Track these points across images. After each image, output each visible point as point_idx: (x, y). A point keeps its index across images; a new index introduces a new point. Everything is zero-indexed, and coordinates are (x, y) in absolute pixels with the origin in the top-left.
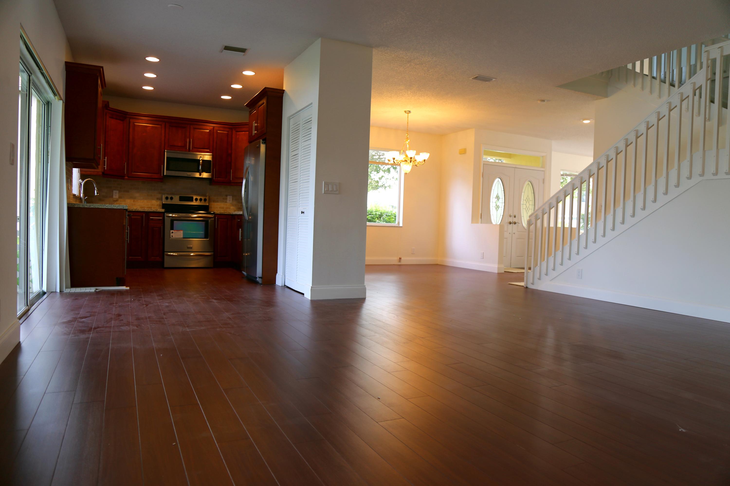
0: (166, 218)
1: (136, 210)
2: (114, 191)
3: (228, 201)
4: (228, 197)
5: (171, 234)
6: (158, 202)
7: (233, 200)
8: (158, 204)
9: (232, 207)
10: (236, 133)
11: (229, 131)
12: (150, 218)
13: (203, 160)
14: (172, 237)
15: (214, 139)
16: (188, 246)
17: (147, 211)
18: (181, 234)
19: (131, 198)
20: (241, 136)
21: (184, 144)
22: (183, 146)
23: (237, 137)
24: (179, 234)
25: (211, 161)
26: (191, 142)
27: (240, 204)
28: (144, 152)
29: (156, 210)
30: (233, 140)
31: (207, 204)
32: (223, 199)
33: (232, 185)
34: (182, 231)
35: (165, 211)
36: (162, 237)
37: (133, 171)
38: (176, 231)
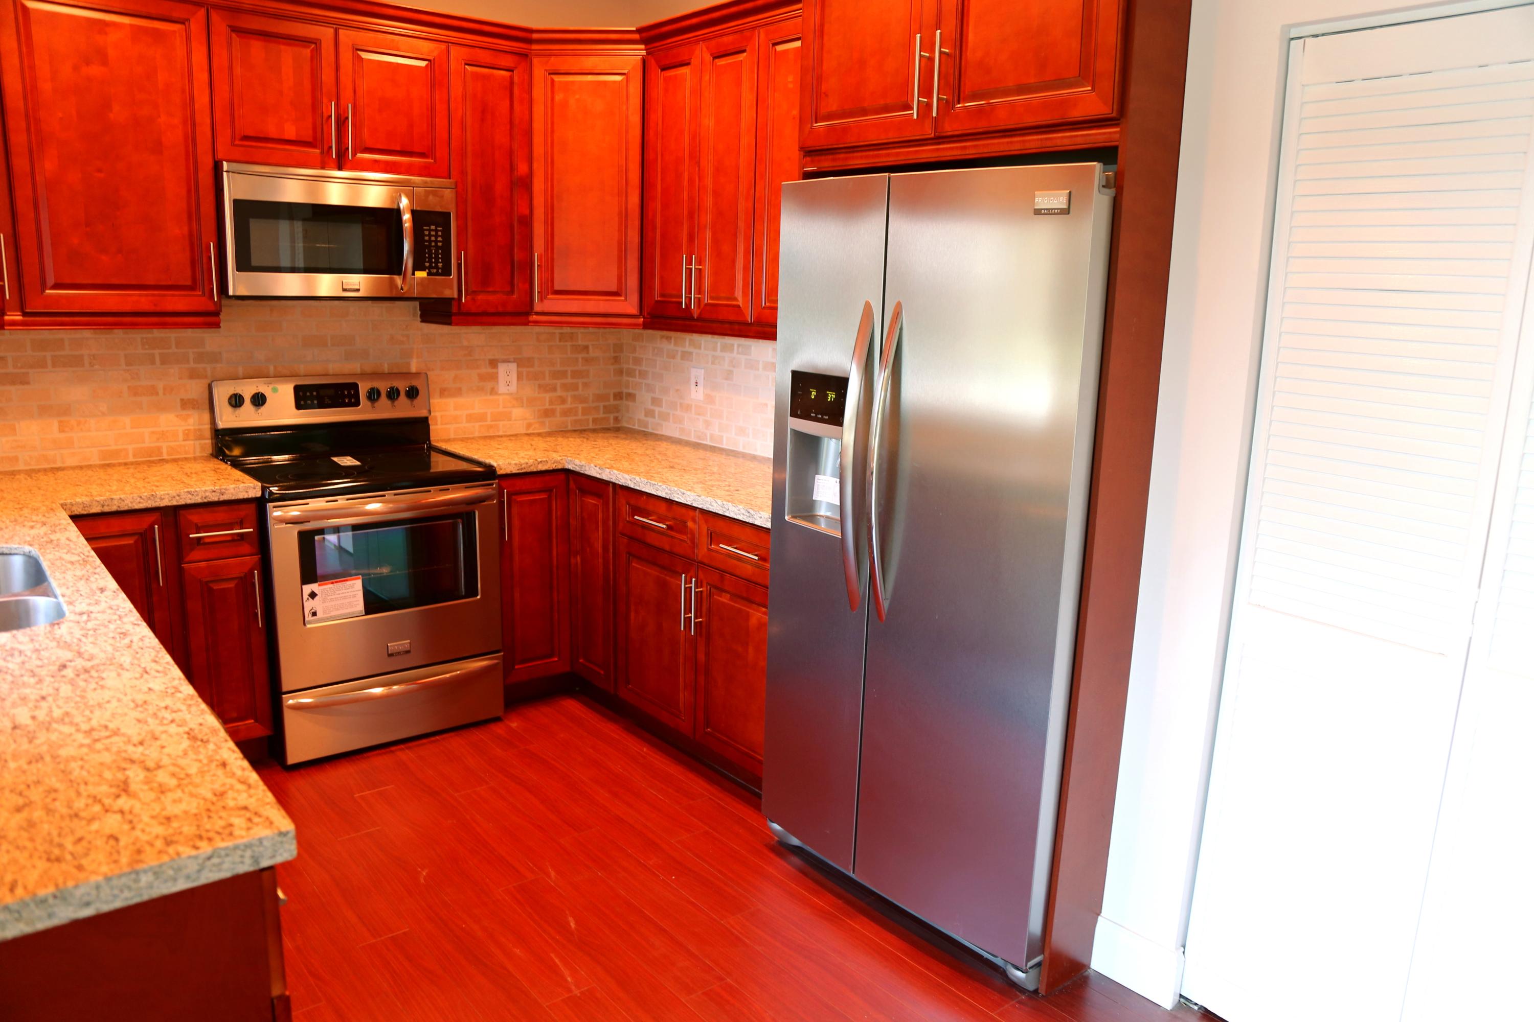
0: (275, 530)
1: (106, 509)
3: (502, 388)
4: (502, 369)
5: (309, 605)
6: (191, 421)
7: (519, 377)
8: (192, 428)
9: (517, 412)
10: (553, 81)
11: (516, 68)
12: (191, 536)
13: (414, 213)
14: (315, 618)
15: (452, 105)
16: (389, 648)
17: (169, 504)
18: (354, 596)
19: (45, 411)
20: (577, 97)
21: (311, 132)
22: (310, 139)
23: (559, 97)
24: (345, 598)
25: (450, 214)
26: (347, 118)
27: (547, 396)
28: (100, 170)
29: (218, 495)
30: (539, 111)
31: (423, 413)
32: (482, 378)
33: (536, 323)
34: (359, 578)
35: (264, 489)
36: (260, 626)
37: (51, 281)
38: (331, 586)
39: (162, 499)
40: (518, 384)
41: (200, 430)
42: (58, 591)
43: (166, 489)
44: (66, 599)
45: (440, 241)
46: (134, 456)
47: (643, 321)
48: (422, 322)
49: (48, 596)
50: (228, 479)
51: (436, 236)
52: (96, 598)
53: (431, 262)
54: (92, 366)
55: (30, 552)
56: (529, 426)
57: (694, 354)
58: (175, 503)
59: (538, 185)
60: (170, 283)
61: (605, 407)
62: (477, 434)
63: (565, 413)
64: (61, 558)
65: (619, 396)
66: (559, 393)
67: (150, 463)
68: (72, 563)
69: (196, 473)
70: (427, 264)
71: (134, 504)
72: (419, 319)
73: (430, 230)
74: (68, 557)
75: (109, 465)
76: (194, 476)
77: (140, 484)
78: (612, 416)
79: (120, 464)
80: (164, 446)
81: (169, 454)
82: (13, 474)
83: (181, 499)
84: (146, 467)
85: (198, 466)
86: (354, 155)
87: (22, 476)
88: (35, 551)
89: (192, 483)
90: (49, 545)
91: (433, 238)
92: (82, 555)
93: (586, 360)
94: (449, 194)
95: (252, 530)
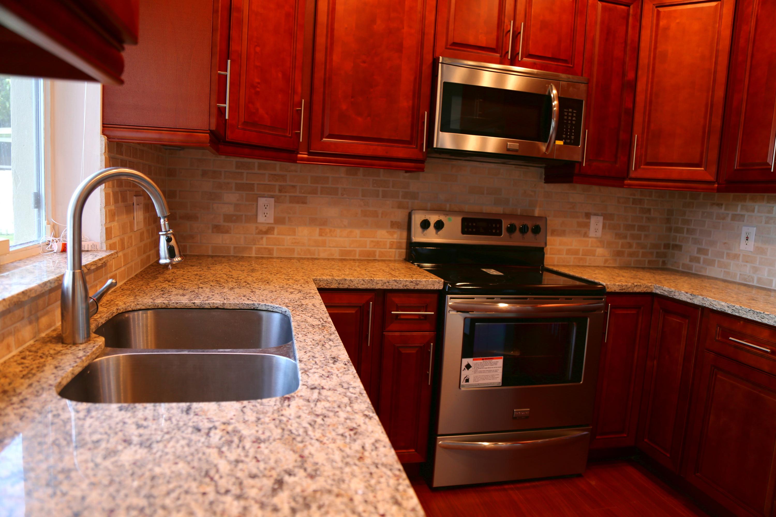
0: (449, 315)
2: (262, 201)
3: (592, 233)
4: (593, 220)
5: (464, 373)
6: (395, 236)
7: (604, 227)
8: (395, 240)
9: (600, 251)
10: (658, 12)
11: (632, 4)
12: (392, 312)
13: (560, 99)
14: (467, 383)
15: (587, 27)
16: (515, 413)
17: (381, 288)
18: (496, 371)
19: (313, 221)
20: (678, 21)
21: (495, 42)
22: (494, 46)
23: (663, 23)
24: (490, 371)
25: (582, 101)
26: (520, 33)
27: (621, 242)
28: (364, 62)
29: (414, 285)
30: (646, 35)
31: (542, 245)
32: (580, 225)
33: (629, 186)
34: (501, 358)
35: (445, 284)
36: (429, 384)
37: (327, 133)
38: (482, 361)
39: (377, 284)
40: (602, 231)
41: (399, 242)
42: (298, 354)
43: (380, 277)
44: (302, 365)
45: (574, 120)
46: (360, 255)
47: (718, 187)
48: (545, 183)
49: (289, 357)
50: (420, 274)
51: (572, 116)
52: (329, 368)
53: (566, 134)
54: (343, 195)
55: (285, 312)
56: (606, 261)
57: (746, 217)
58: (385, 288)
59: (641, 86)
60: (397, 138)
61: (657, 253)
62: (571, 264)
63: (631, 255)
64: (306, 321)
65: (667, 246)
66: (628, 240)
67: (368, 261)
68: (313, 326)
69: (397, 269)
70: (564, 136)
71: (359, 285)
72: (543, 181)
73: (568, 112)
74: (310, 320)
75: (345, 260)
76: (397, 270)
77: (363, 272)
78: (661, 260)
79: (351, 260)
80: (378, 250)
81: (379, 256)
82: (290, 259)
83: (389, 285)
84: (366, 263)
85: (397, 265)
86: (522, 59)
87: (295, 261)
88: (289, 312)
89: (397, 275)
90: (300, 308)
91: (570, 118)
92: (321, 320)
93: (648, 219)
94: (583, 87)
95: (433, 313)
